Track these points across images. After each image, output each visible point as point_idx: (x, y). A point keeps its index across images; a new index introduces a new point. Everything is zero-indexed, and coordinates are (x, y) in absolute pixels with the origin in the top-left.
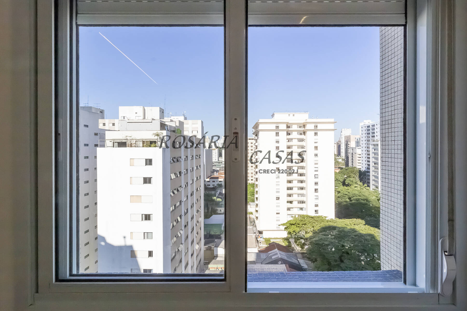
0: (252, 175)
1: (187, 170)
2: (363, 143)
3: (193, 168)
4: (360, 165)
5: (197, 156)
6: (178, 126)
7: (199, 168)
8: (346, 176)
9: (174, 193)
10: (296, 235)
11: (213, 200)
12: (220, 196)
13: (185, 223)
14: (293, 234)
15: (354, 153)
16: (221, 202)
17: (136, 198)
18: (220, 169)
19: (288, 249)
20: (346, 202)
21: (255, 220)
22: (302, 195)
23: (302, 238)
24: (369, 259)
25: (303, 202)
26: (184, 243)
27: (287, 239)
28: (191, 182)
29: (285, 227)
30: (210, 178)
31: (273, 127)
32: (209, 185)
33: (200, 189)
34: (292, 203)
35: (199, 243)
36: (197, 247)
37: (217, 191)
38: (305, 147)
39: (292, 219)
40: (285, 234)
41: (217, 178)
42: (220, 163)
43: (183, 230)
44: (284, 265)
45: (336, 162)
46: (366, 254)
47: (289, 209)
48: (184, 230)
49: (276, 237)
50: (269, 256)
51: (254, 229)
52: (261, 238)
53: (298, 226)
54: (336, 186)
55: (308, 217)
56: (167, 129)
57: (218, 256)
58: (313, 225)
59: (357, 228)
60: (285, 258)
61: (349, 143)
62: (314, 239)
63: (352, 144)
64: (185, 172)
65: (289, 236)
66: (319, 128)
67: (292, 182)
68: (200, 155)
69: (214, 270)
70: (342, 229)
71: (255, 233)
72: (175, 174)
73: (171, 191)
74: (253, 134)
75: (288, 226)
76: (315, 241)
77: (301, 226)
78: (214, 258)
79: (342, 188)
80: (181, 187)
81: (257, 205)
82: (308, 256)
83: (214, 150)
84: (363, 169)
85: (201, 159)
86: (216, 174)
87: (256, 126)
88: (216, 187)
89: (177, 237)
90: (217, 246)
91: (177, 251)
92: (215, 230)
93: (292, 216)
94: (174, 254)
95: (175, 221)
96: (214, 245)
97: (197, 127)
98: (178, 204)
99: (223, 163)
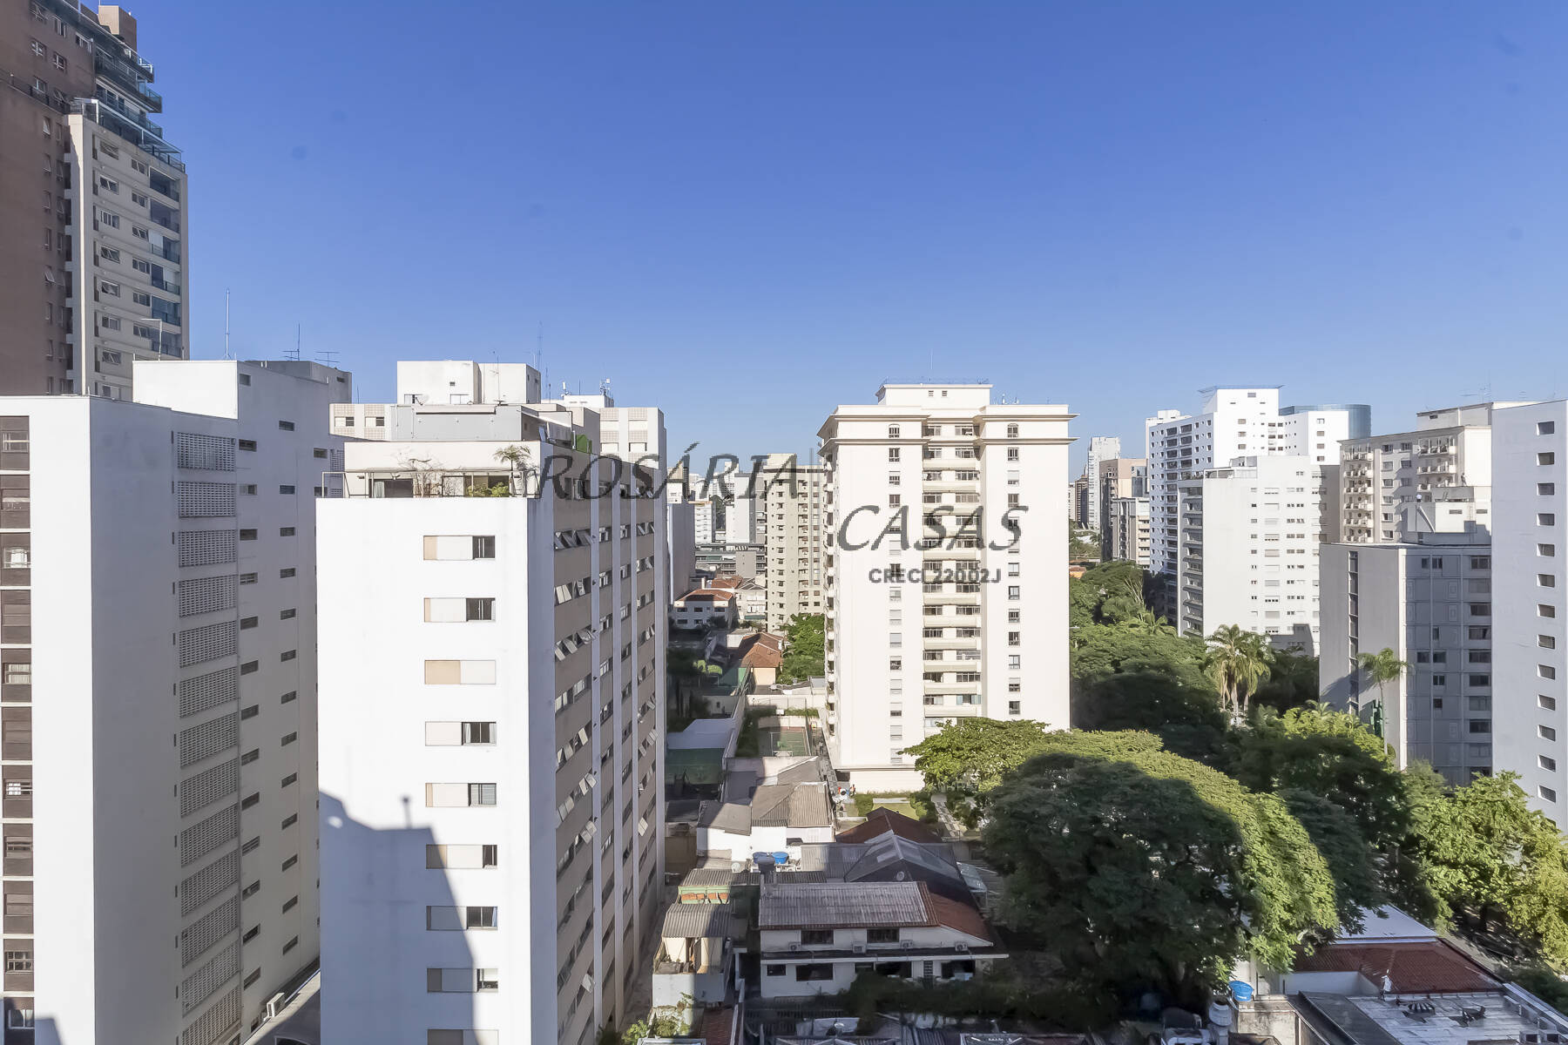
0: (816, 589)
1: (609, 573)
2: (1155, 484)
3: (629, 567)
4: (1145, 554)
5: (643, 525)
6: (582, 425)
7: (649, 566)
8: (1103, 592)
9: (565, 650)
10: (950, 783)
11: (696, 673)
12: (719, 658)
13: (602, 751)
14: (941, 780)
15: (1127, 517)
16: (720, 676)
17: (441, 670)
18: (718, 567)
19: (925, 830)
20: (1104, 674)
21: (826, 734)
22: (972, 653)
23: (969, 794)
24: (1173, 863)
25: (972, 676)
26: (599, 816)
27: (921, 797)
28: (623, 614)
29: (918, 757)
30: (688, 599)
31: (881, 430)
32: (685, 622)
33: (651, 635)
34: (939, 680)
35: (650, 813)
36: (642, 827)
37: (710, 641)
38: (979, 498)
39: (940, 732)
40: (916, 782)
41: (710, 598)
42: (718, 547)
43: (595, 773)
44: (914, 885)
45: (1075, 547)
46: (1165, 846)
47: (929, 699)
48: (599, 774)
49: (888, 792)
50: (868, 853)
51: (823, 763)
52: (843, 793)
53: (957, 753)
54: (1072, 624)
55: (987, 722)
56: (543, 438)
57: (710, 854)
58: (1003, 752)
59: (1137, 759)
60: (918, 859)
61: (1113, 484)
62: (1007, 799)
63: (1124, 488)
64: (602, 580)
65: (931, 786)
66: (1022, 434)
67: (940, 612)
68: (652, 523)
69: (696, 902)
70: (1093, 764)
71: (825, 776)
72: (570, 586)
73: (558, 643)
74: (821, 453)
75: (927, 753)
76: (1011, 805)
77: (967, 753)
78: (696, 863)
79: (1092, 629)
80: (590, 630)
81: (832, 685)
82: (987, 854)
83: (699, 507)
84: (1156, 569)
85: (657, 536)
86: (706, 583)
87: (829, 429)
88: (705, 626)
89: (577, 796)
90: (706, 824)
91: (576, 842)
92: (701, 768)
93: (940, 721)
94: (568, 852)
95: (571, 742)
96: (697, 820)
97: (645, 432)
98: (579, 687)
99: (728, 548)
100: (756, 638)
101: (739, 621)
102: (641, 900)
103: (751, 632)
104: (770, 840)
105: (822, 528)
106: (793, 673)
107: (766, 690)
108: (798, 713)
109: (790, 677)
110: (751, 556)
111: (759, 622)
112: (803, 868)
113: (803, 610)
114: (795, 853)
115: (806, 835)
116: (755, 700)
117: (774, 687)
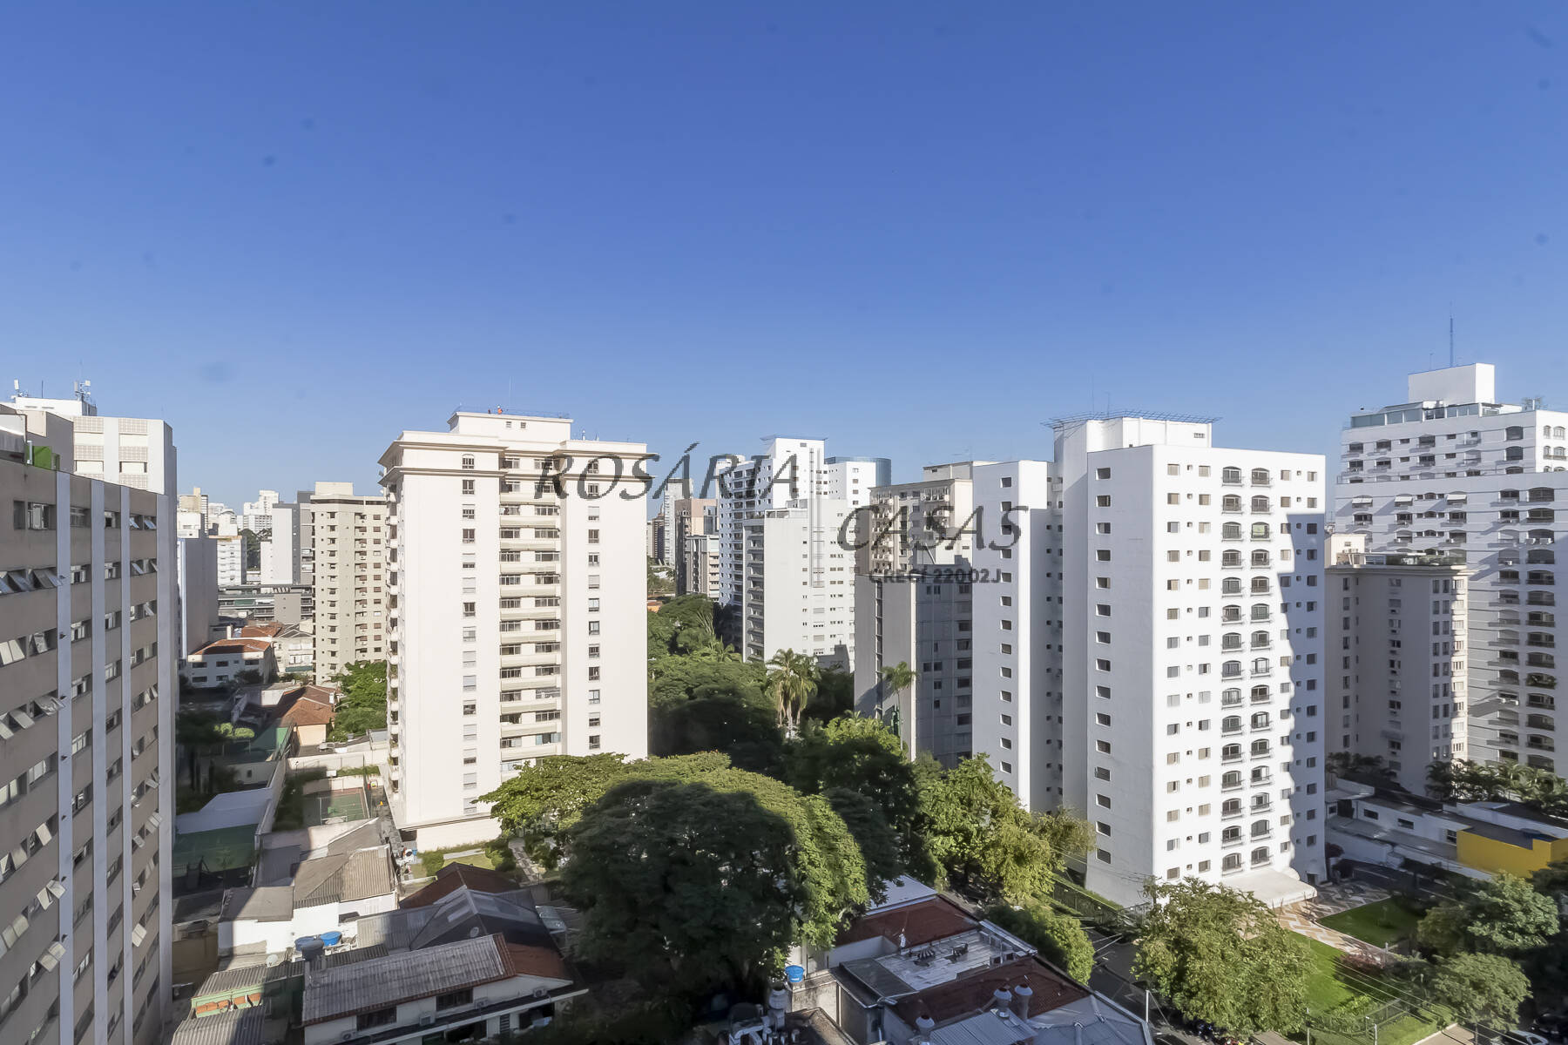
0: (378, 632)
1: (87, 623)
2: (724, 523)
3: (118, 615)
4: (716, 589)
5: (140, 563)
6: (44, 434)
7: (150, 612)
8: (678, 624)
10: (528, 826)
11: (220, 738)
12: (251, 719)
13: (75, 848)
14: (519, 824)
15: (699, 554)
16: (252, 740)
18: (250, 613)
19: (503, 878)
20: (678, 701)
21: (389, 792)
22: (551, 691)
23: (547, 834)
24: (739, 870)
25: (552, 715)
26: (70, 933)
27: (498, 846)
28: (109, 673)
29: (495, 803)
30: (208, 652)
31: (454, 461)
32: (204, 679)
33: (152, 697)
34: (517, 722)
35: (150, 916)
36: (138, 936)
37: (238, 700)
38: (559, 533)
39: (518, 775)
40: (492, 830)
41: (239, 649)
42: (249, 590)
43: (63, 878)
44: (489, 938)
45: (653, 581)
46: (733, 856)
47: (506, 742)
48: (69, 879)
49: (461, 844)
50: (436, 917)
51: (385, 825)
52: (409, 854)
53: (536, 794)
54: (650, 656)
55: (567, 760)
57: (237, 952)
58: (583, 787)
59: (709, 779)
60: (493, 911)
61: (687, 522)
62: (588, 833)
63: (697, 526)
64: (76, 632)
65: (508, 832)
67: (518, 651)
68: (154, 561)
69: (216, 1012)
70: (669, 788)
71: (387, 839)
72: (22, 641)
74: (382, 483)
75: (504, 799)
76: (590, 838)
77: (546, 793)
78: (218, 964)
79: (669, 660)
80: (56, 697)
81: (395, 738)
82: (567, 892)
83: (223, 543)
84: (724, 601)
85: (162, 578)
86: (233, 632)
87: (392, 456)
88: (232, 682)
89: (32, 911)
90: (230, 916)
91: (32, 972)
92: (226, 851)
93: (518, 764)
94: (17, 988)
95: (24, 845)
96: (218, 914)
97: (145, 450)
98: (38, 770)
99: (263, 590)
100: (301, 692)
101: (278, 674)
102: (136, 1026)
103: (294, 686)
104: (318, 921)
105: (384, 566)
106: (348, 729)
107: (313, 750)
108: (355, 772)
109: (344, 733)
110: (295, 599)
111: (305, 674)
112: (359, 945)
113: (360, 657)
114: (350, 930)
115: (362, 907)
116: (296, 763)
117: (324, 746)
